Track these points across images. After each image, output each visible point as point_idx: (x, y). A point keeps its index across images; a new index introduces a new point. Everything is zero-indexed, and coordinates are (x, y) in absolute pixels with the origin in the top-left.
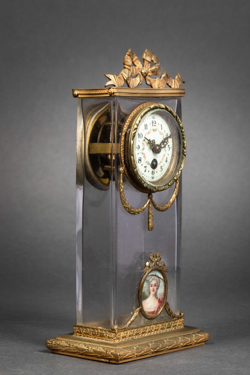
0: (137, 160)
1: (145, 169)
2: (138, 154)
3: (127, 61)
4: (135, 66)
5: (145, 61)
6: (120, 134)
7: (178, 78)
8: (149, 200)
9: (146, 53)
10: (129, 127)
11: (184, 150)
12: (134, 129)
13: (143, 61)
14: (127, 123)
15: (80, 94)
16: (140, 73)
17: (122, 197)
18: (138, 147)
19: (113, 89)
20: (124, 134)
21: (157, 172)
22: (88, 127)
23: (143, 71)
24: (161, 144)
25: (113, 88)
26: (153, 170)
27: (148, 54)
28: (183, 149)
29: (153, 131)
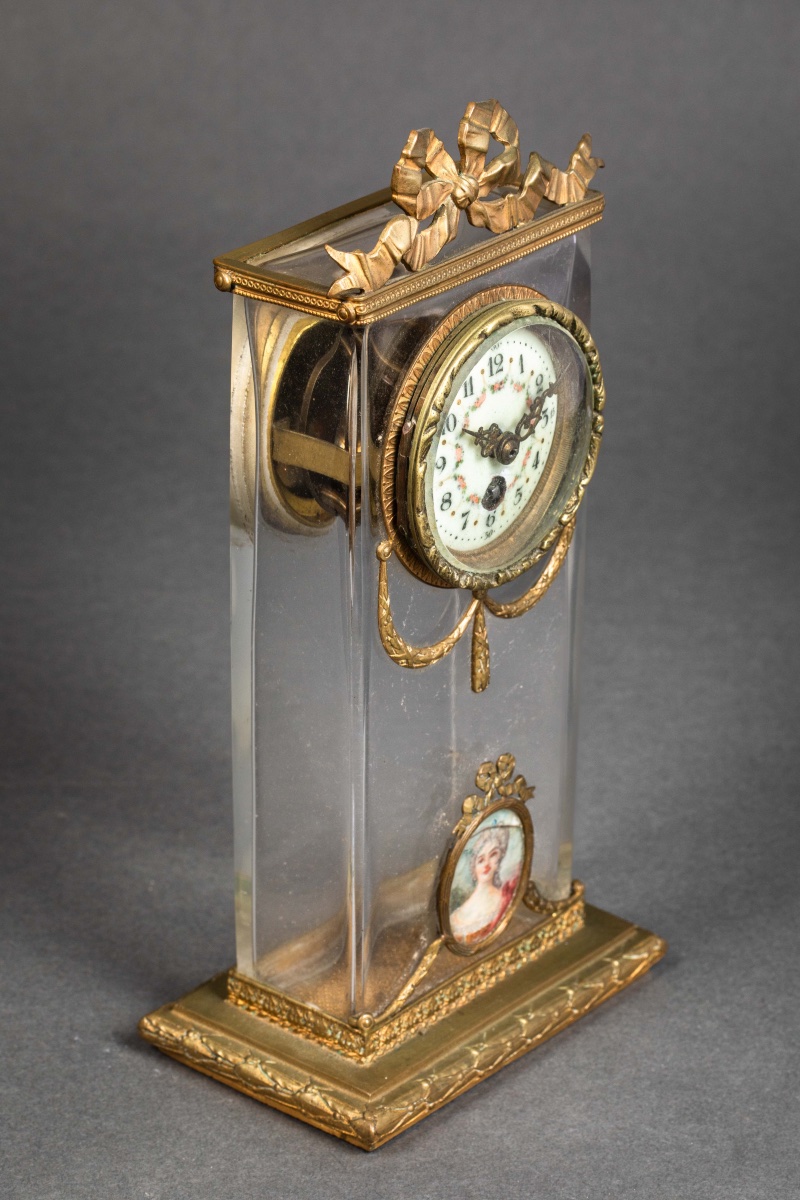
0: (437, 502)
1: (463, 520)
2: (442, 483)
3: (403, 179)
4: (432, 176)
5: (467, 152)
6: (380, 438)
7: (583, 162)
8: (477, 601)
9: (471, 124)
10: (412, 410)
11: (596, 419)
12: (426, 425)
13: (460, 152)
14: (403, 395)
16: (449, 198)
17: (384, 633)
18: (440, 463)
19: (356, 305)
20: (391, 436)
21: (503, 513)
23: (459, 194)
24: (518, 431)
25: (354, 302)
26: (491, 513)
27: (477, 123)
28: (595, 414)
29: (493, 392)
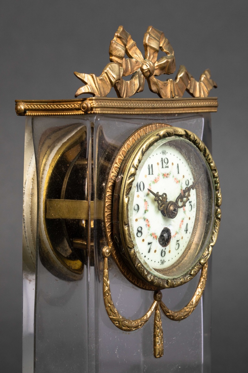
0: (135, 232)
1: (148, 247)
2: (136, 220)
3: (115, 48)
4: (131, 57)
5: (148, 49)
6: (104, 184)
7: (206, 78)
8: (156, 302)
9: (150, 35)
10: (121, 171)
11: (217, 210)
12: (129, 175)
13: (144, 48)
14: (116, 163)
15: (29, 110)
16: (139, 70)
17: (106, 301)
18: (136, 208)
19: (90, 102)
20: (110, 184)
21: (170, 252)
22: (44, 170)
23: (145, 67)
24: (177, 201)
25: (90, 100)
26: (164, 248)
27: (154, 36)
28: (217, 208)
29: (164, 178)
